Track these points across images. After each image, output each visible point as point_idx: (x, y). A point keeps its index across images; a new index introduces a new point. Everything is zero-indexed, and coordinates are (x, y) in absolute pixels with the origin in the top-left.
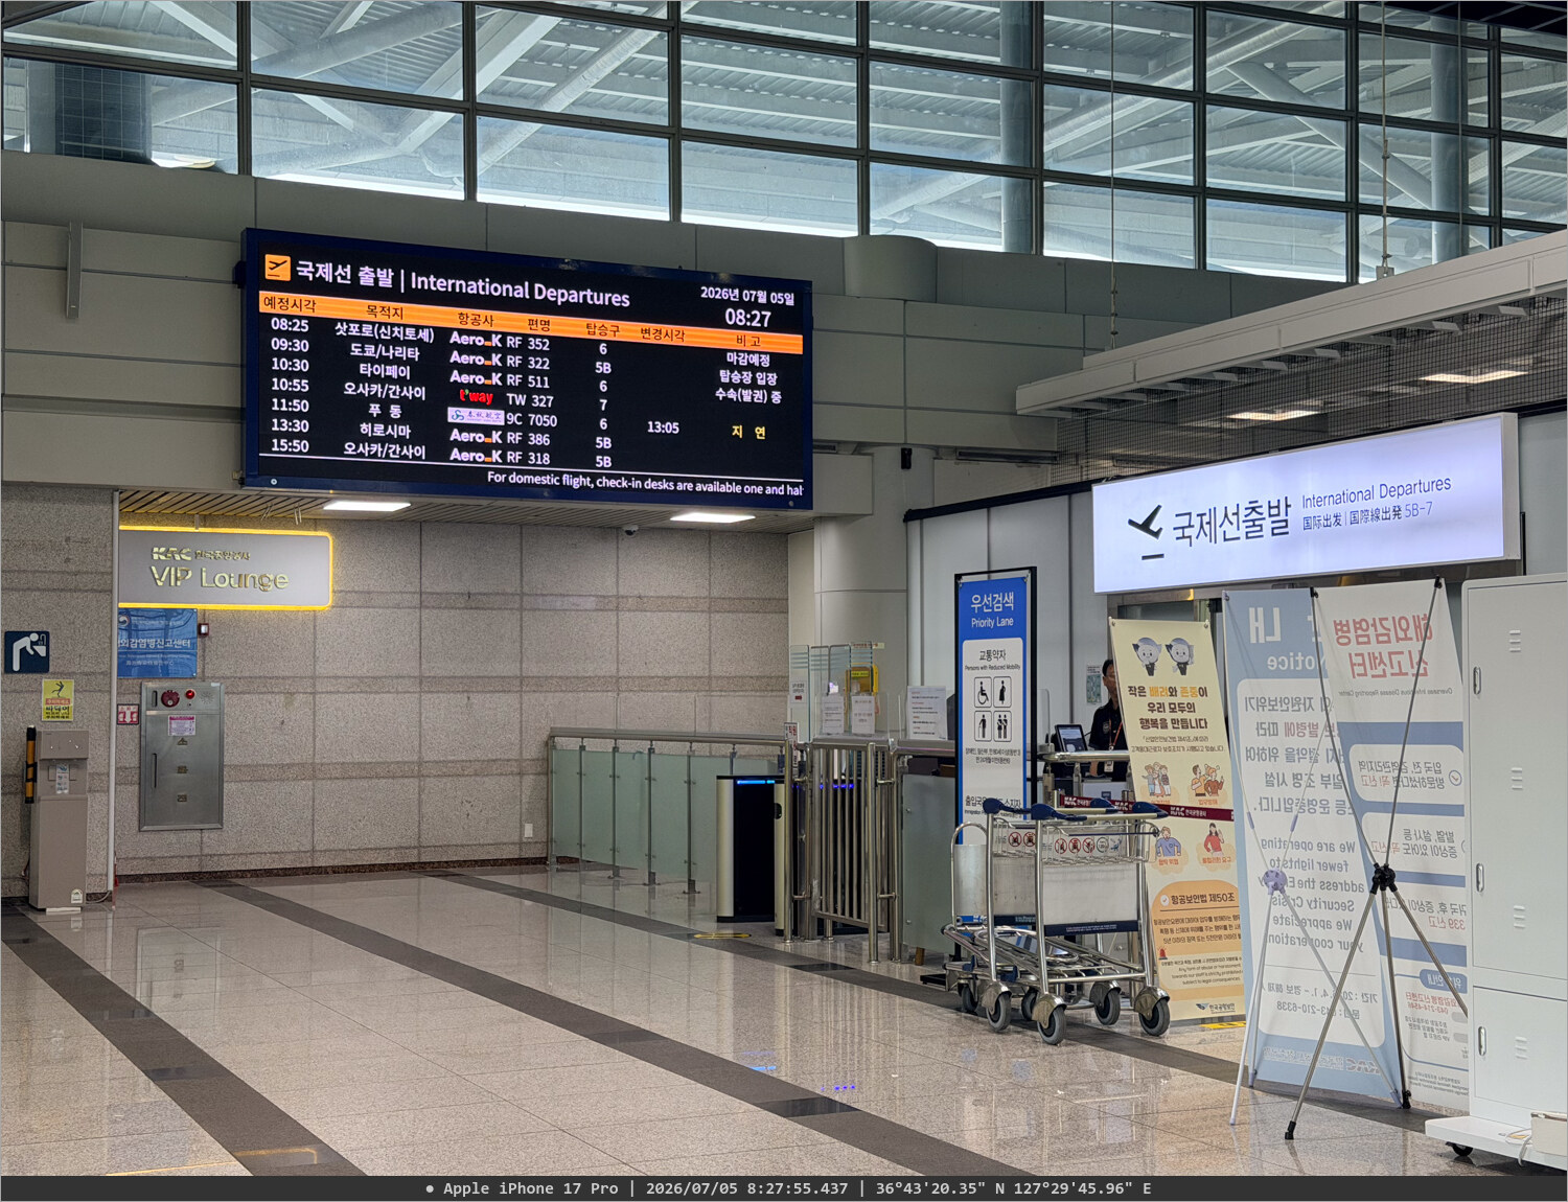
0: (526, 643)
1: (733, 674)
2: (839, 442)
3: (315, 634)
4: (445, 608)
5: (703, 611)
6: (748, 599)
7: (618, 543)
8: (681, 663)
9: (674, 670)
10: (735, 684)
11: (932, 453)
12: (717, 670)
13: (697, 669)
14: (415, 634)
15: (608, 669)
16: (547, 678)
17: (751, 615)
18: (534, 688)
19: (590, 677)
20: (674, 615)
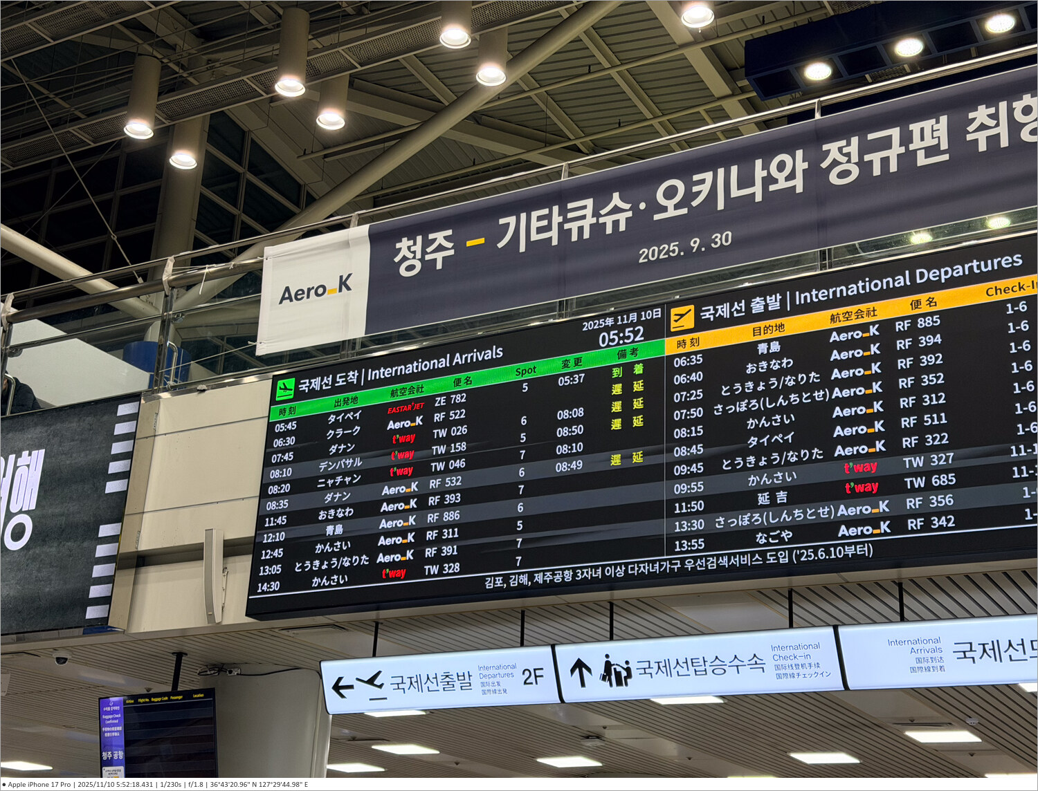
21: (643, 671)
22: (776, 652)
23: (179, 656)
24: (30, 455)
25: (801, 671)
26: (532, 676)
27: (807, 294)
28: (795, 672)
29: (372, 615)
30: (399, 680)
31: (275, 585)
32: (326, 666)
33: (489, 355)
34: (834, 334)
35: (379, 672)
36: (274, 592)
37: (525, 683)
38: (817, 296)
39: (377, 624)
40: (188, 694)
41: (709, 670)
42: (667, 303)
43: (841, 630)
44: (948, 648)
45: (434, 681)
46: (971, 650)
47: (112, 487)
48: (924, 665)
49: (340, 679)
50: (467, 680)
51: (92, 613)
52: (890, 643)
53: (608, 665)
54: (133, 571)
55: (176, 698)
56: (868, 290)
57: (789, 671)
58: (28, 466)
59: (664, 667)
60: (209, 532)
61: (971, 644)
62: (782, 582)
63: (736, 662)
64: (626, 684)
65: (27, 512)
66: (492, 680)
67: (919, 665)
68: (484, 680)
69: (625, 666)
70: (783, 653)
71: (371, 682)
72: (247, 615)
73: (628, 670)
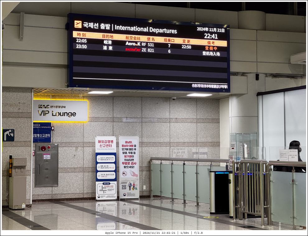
0: (143, 132)
1: (204, 141)
2: (237, 73)
3: (83, 129)
4: (120, 122)
5: (195, 123)
6: (208, 119)
7: (170, 102)
8: (188, 138)
9: (186, 140)
10: (204, 144)
11: (264, 75)
12: (199, 140)
13: (193, 140)
14: (112, 130)
15: (167, 140)
16: (149, 143)
17: (209, 124)
18: (146, 146)
19: (162, 142)
20: (186, 124)
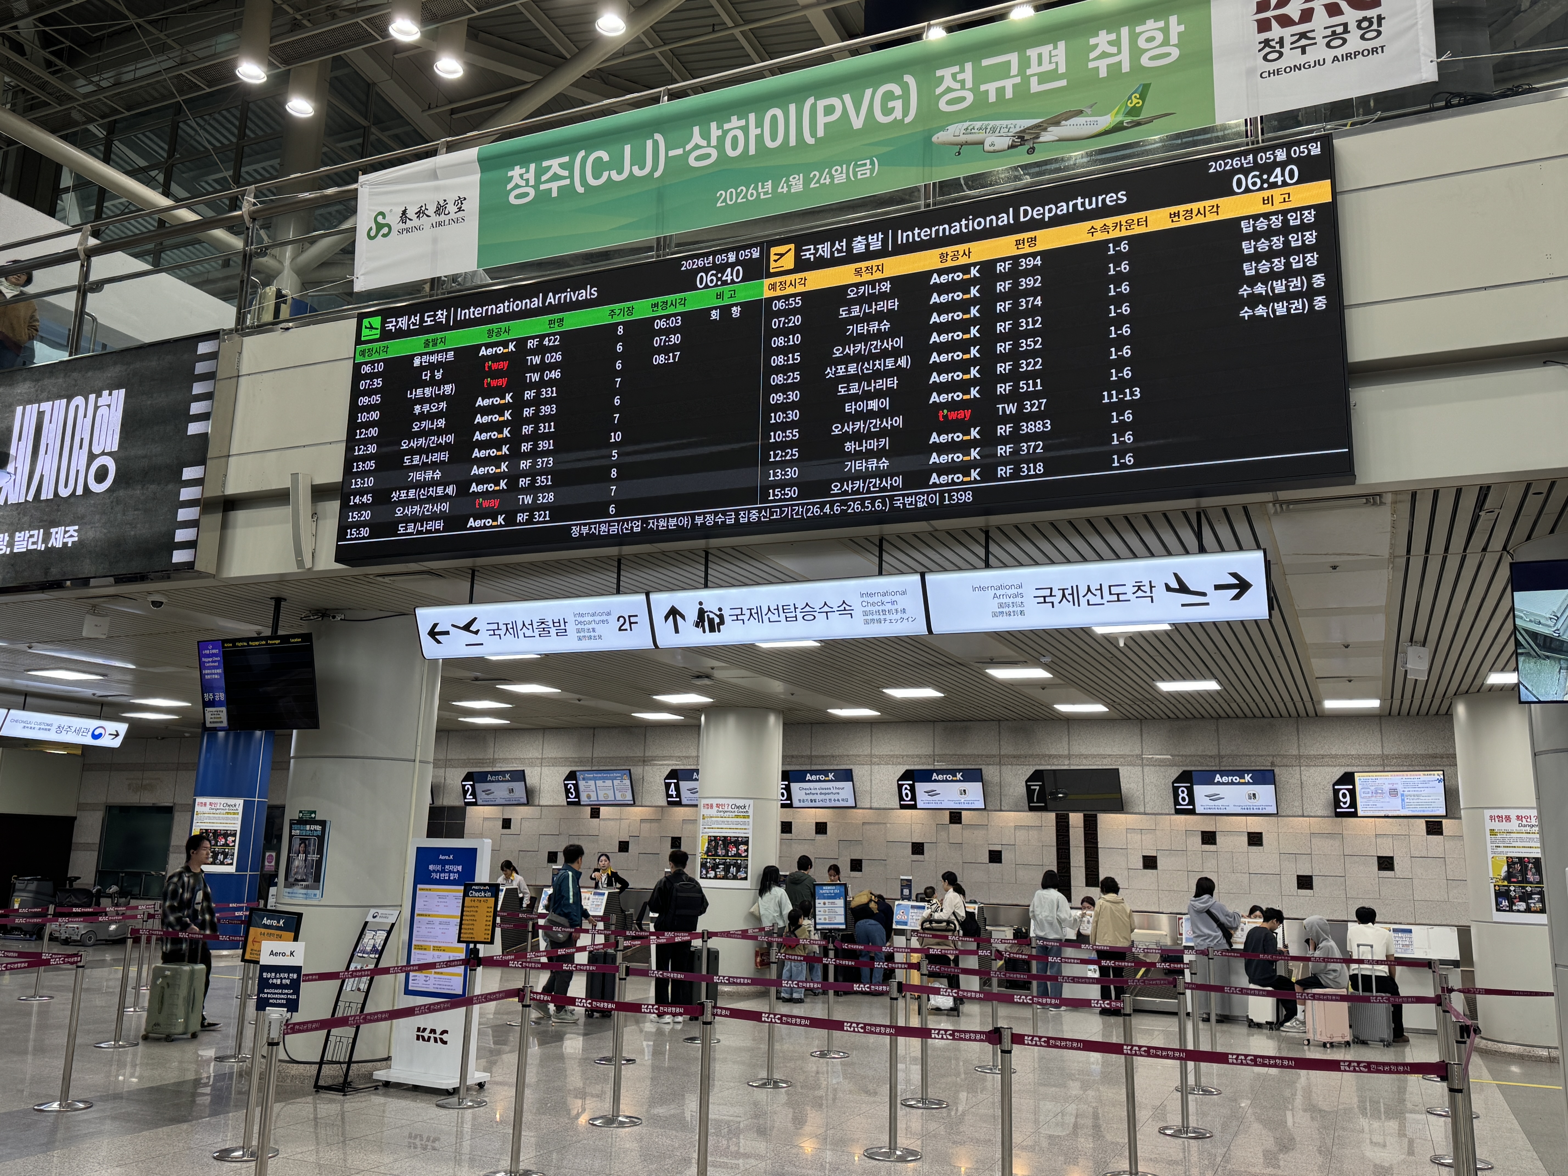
21: (735, 618)
22: (865, 599)
23: (278, 601)
24: (110, 394)
25: (888, 617)
26: (627, 622)
27: (910, 233)
28: (882, 617)
29: (468, 562)
30: (495, 627)
31: (365, 532)
32: (420, 612)
33: (583, 295)
34: (935, 275)
35: (475, 619)
36: (364, 538)
37: (620, 630)
38: (919, 234)
39: (473, 571)
40: (285, 639)
41: (800, 616)
42: (767, 242)
43: (929, 577)
44: (1030, 592)
45: (530, 627)
46: (1051, 595)
47: (194, 428)
48: (1006, 610)
49: (435, 625)
50: (563, 627)
51: (179, 556)
52: (974, 589)
53: (701, 612)
54: (219, 516)
55: (273, 642)
56: (971, 229)
57: (876, 617)
58: (109, 406)
59: (756, 614)
60: (295, 476)
61: (1051, 589)
62: (873, 530)
63: (826, 609)
64: (719, 631)
65: (110, 454)
66: (587, 626)
67: (1001, 610)
68: (579, 626)
69: (718, 613)
70: (871, 600)
71: (467, 628)
72: (338, 560)
73: (721, 617)
